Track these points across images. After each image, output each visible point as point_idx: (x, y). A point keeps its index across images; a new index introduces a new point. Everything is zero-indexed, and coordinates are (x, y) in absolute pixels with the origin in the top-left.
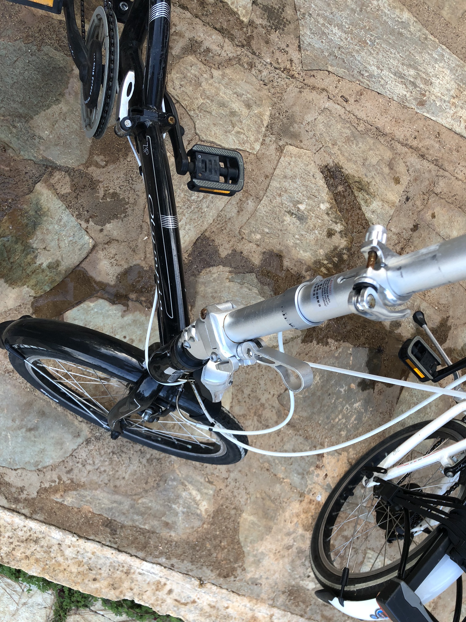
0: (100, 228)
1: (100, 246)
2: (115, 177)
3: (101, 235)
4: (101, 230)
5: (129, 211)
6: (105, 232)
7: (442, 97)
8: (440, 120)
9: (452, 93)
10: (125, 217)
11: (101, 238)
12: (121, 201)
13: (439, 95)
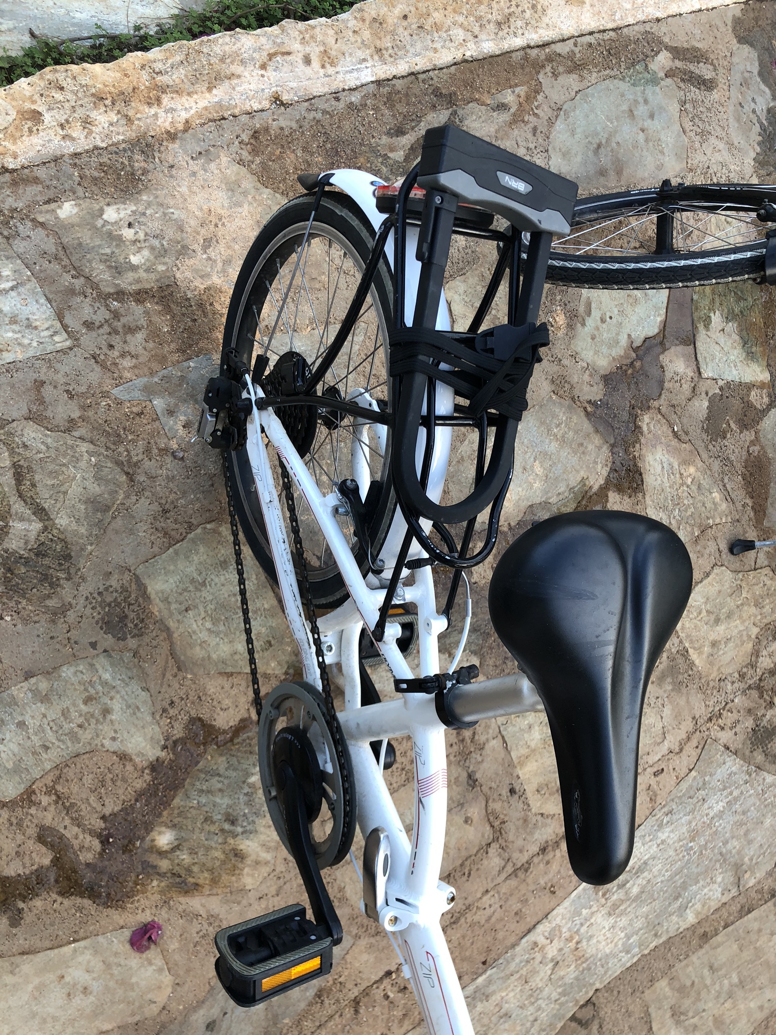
0: (710, 394)
1: (696, 379)
2: (736, 451)
3: (704, 389)
4: (707, 394)
5: (704, 436)
6: (703, 394)
7: (588, 923)
8: (566, 903)
9: (584, 943)
10: (703, 427)
11: (703, 387)
12: (717, 436)
13: (592, 921)
